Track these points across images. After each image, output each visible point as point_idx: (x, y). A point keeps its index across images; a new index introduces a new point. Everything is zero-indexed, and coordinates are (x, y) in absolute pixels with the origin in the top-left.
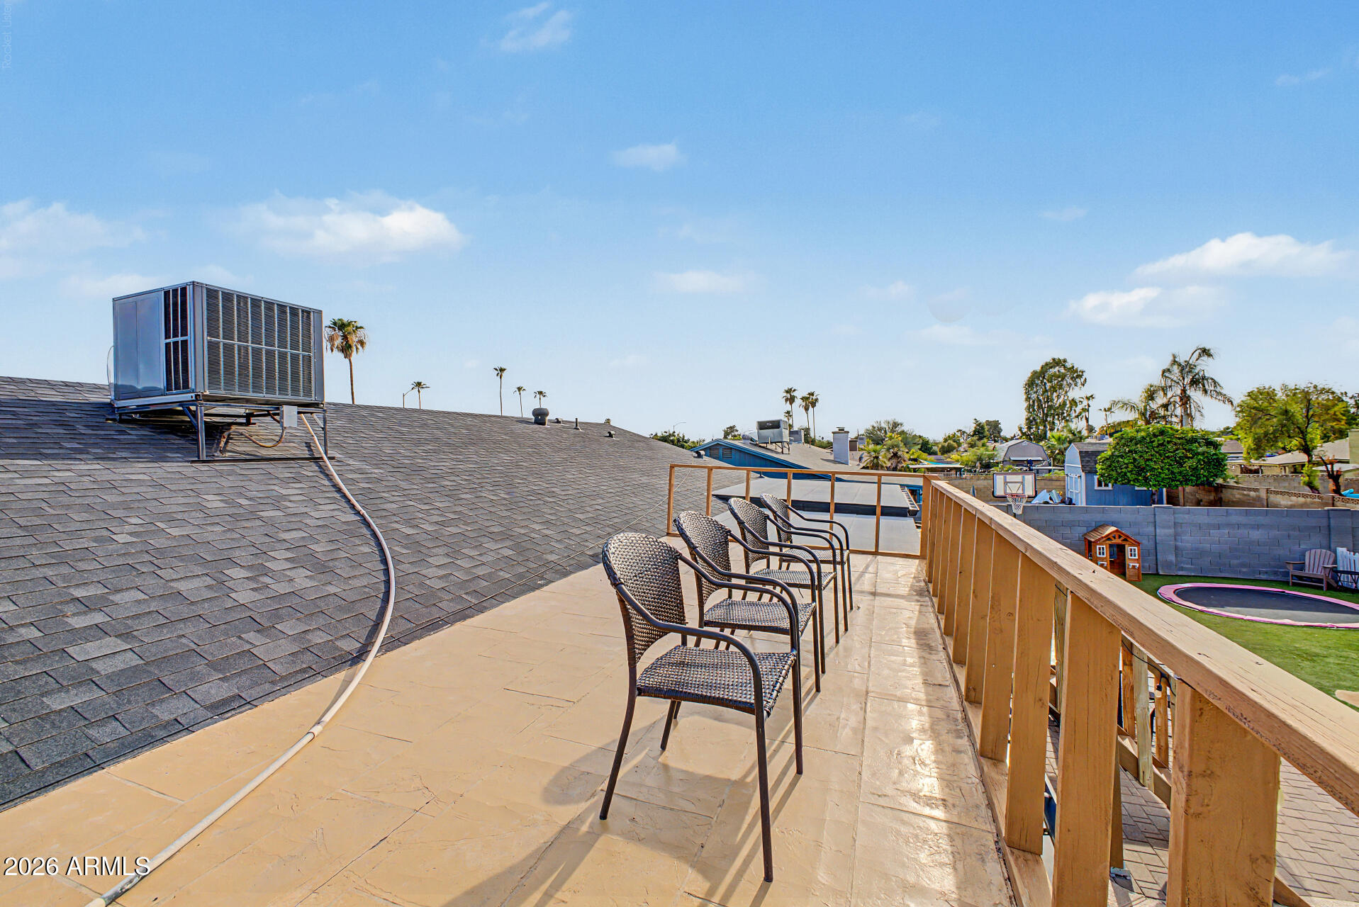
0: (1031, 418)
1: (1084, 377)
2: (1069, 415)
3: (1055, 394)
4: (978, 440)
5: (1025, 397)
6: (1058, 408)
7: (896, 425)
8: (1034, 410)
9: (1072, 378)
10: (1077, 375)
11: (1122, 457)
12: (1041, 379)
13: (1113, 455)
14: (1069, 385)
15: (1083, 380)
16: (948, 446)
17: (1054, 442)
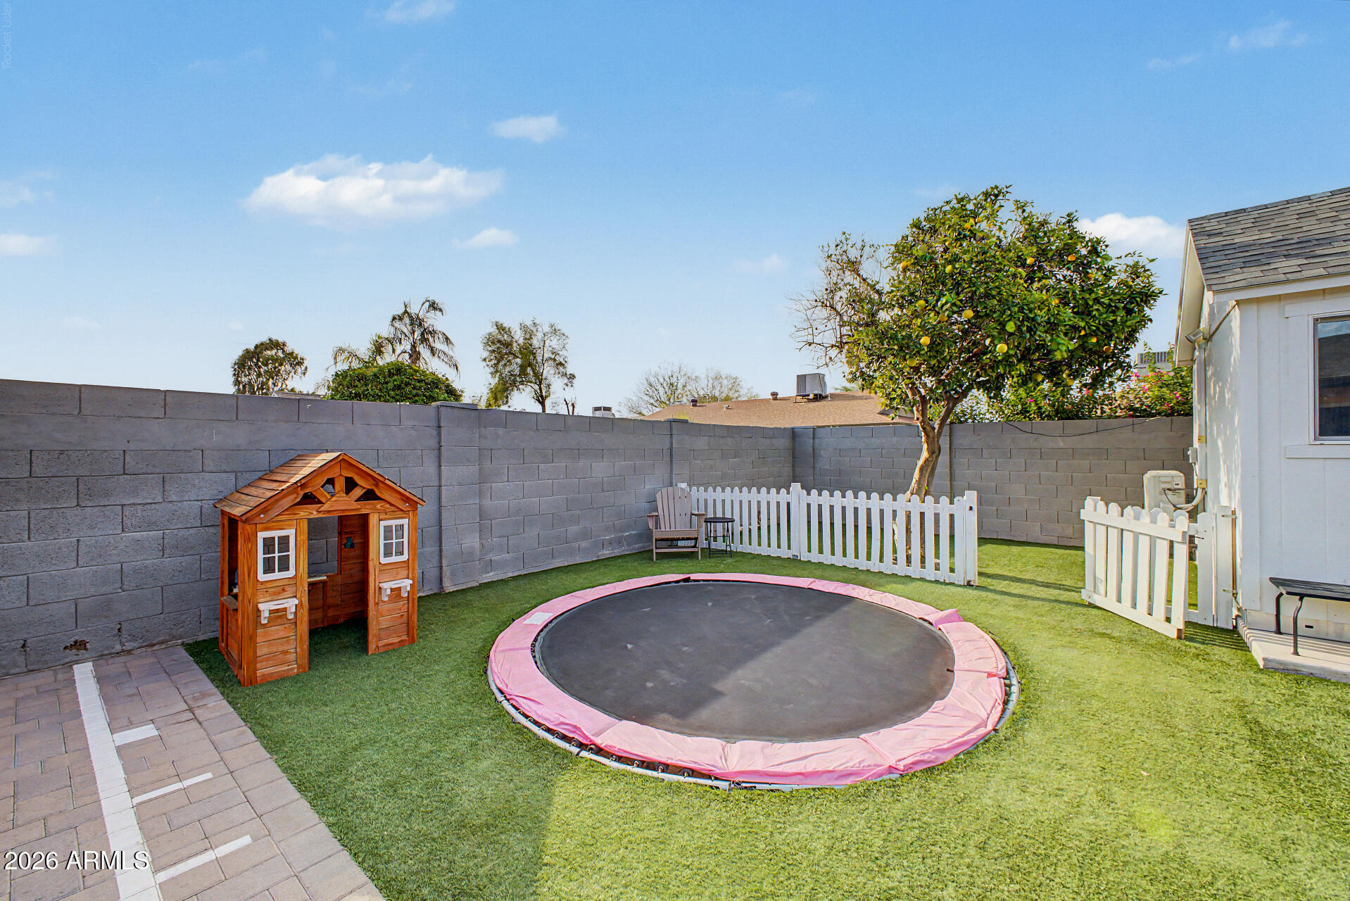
3: (271, 382)
5: (233, 379)
9: (291, 365)
10: (296, 362)
14: (288, 372)
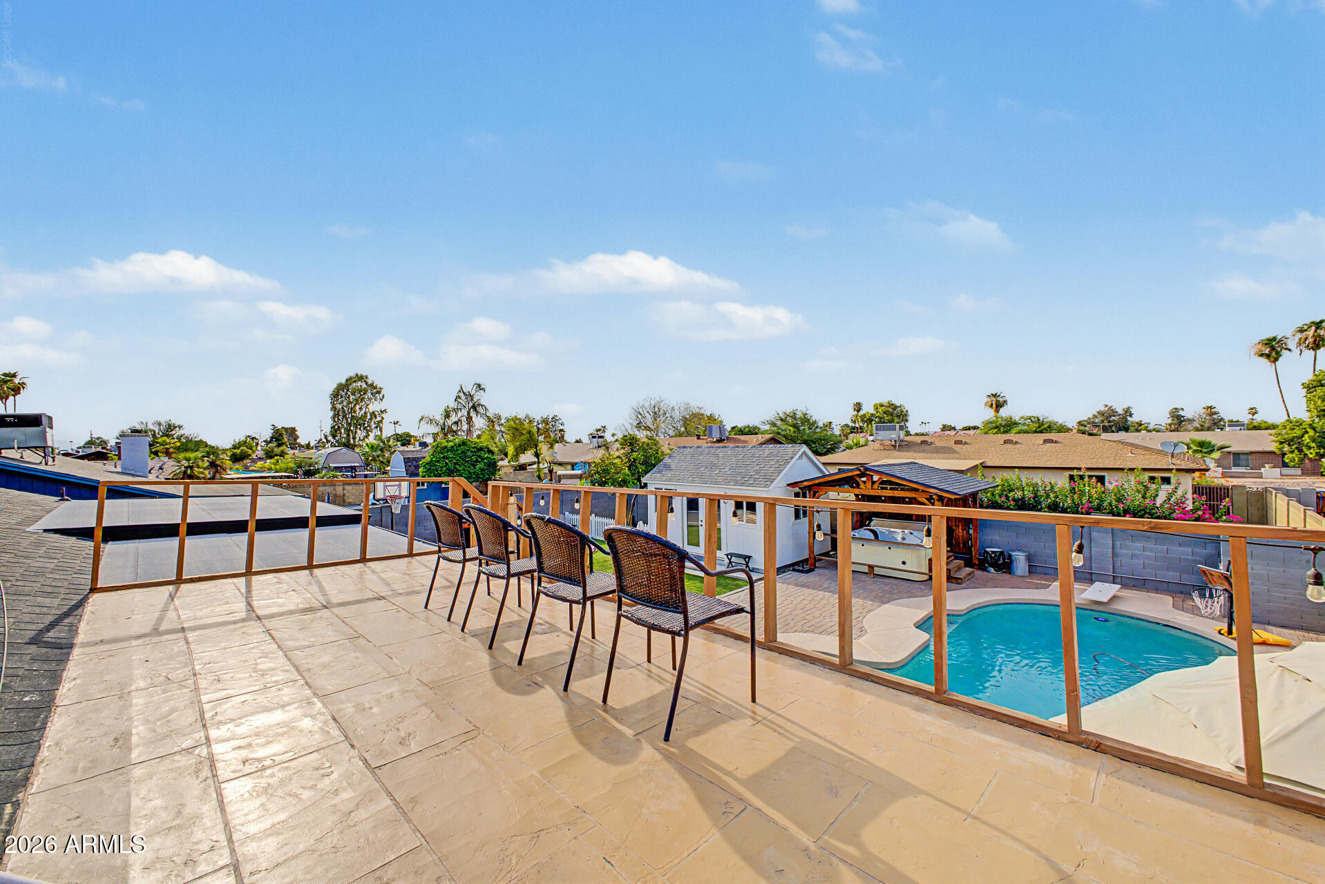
0: (336, 427)
1: (382, 393)
2: (369, 426)
3: (358, 407)
4: (277, 446)
5: (331, 406)
6: (360, 418)
7: (170, 427)
8: (338, 419)
9: (372, 393)
10: (376, 391)
11: (438, 461)
12: (345, 391)
13: (432, 460)
14: (370, 399)
15: (381, 396)
16: (240, 453)
17: (367, 449)
